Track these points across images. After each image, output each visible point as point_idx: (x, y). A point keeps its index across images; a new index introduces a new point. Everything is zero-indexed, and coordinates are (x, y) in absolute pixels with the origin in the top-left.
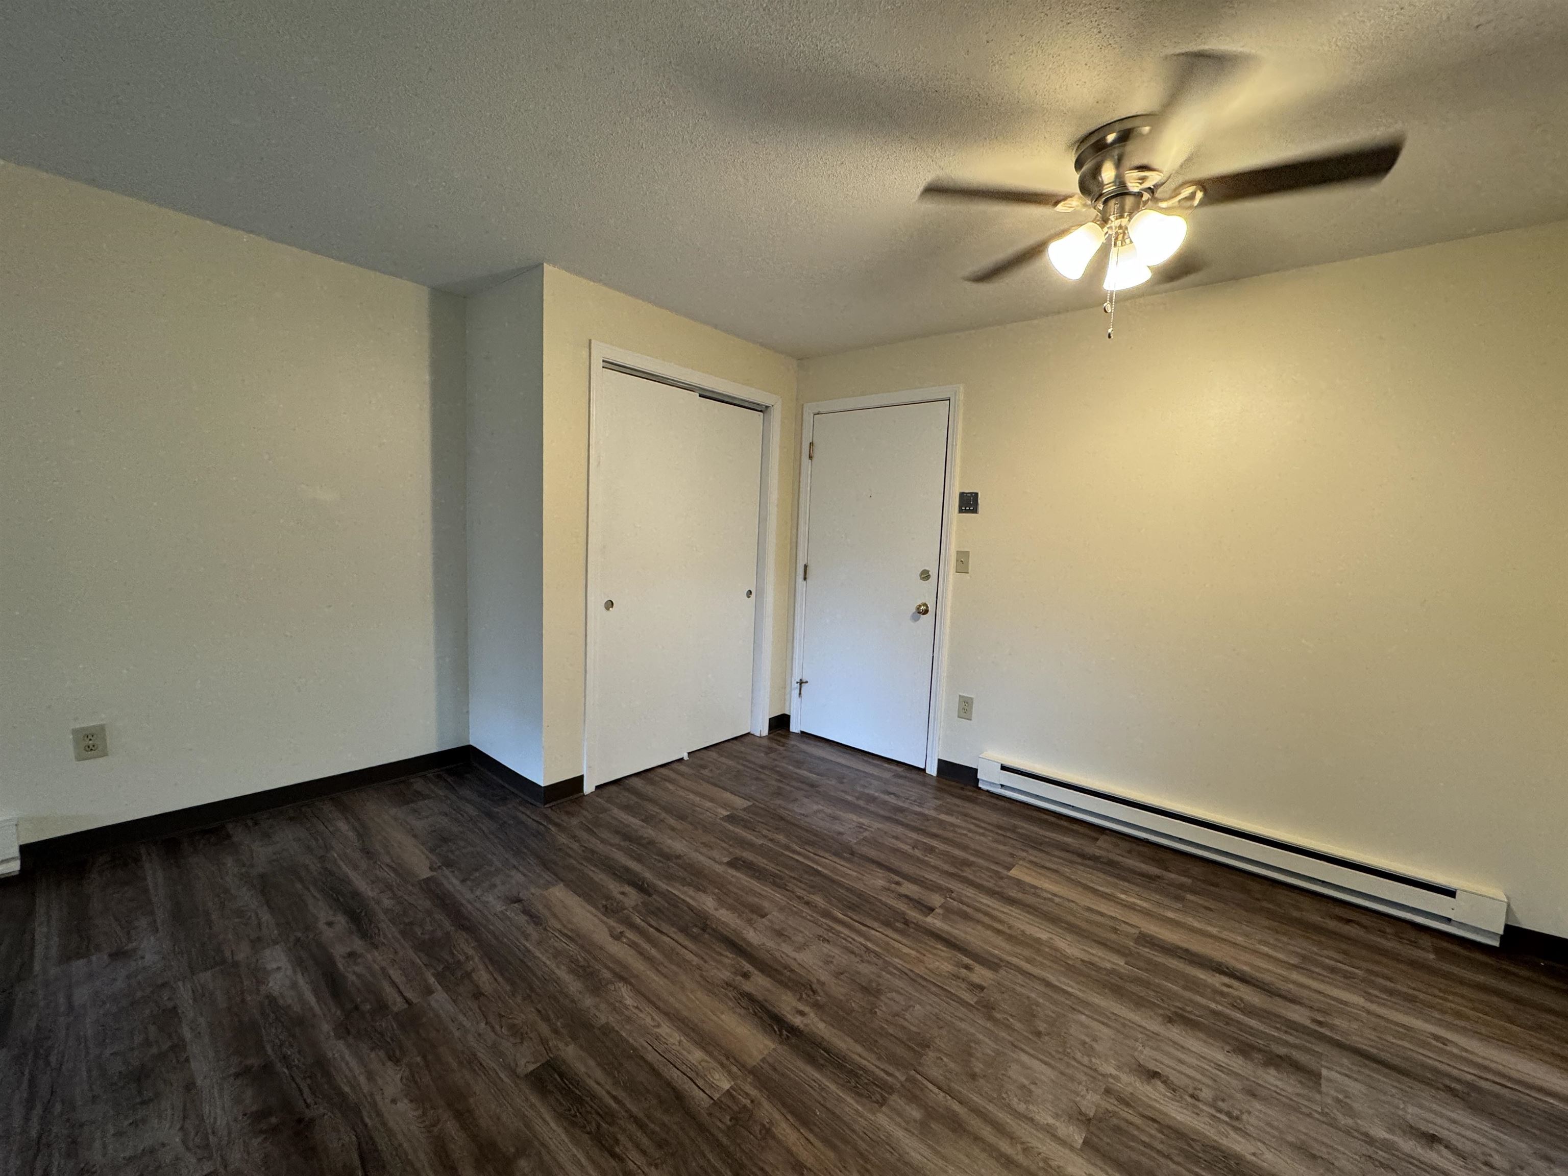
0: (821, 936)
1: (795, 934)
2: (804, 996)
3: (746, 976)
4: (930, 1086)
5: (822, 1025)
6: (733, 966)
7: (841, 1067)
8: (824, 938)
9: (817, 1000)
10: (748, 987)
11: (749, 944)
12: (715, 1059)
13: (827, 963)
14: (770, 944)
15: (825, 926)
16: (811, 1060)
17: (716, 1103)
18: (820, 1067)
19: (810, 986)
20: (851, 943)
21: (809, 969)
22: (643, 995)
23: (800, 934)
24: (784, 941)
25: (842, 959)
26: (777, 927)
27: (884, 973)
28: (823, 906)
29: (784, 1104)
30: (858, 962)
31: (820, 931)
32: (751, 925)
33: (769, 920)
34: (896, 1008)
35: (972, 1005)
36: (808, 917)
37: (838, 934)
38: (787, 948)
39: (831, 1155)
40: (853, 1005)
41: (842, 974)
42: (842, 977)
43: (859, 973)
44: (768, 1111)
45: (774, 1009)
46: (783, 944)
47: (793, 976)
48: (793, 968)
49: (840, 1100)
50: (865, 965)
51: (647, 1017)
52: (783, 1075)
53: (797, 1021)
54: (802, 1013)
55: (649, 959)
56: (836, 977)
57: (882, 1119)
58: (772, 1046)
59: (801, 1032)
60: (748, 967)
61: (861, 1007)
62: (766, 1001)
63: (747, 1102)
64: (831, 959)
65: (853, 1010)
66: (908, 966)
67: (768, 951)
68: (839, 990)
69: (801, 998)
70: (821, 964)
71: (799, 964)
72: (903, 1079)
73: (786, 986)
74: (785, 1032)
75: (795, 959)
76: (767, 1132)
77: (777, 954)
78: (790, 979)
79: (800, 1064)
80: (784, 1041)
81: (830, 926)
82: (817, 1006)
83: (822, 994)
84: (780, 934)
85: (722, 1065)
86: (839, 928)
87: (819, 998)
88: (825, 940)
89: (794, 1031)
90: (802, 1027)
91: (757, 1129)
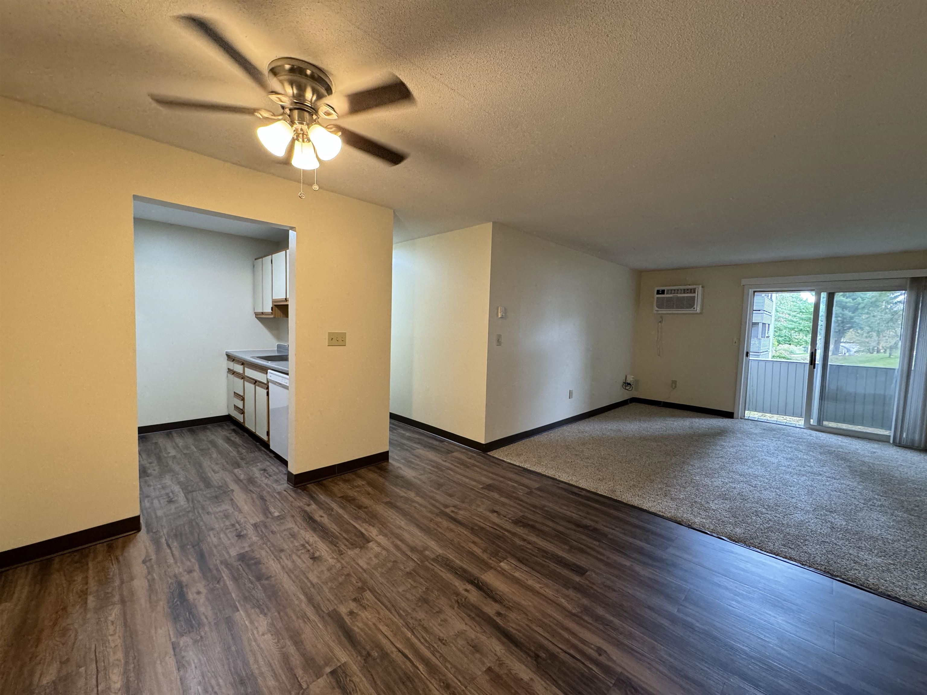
0: (444, 644)
1: (464, 647)
2: (463, 600)
3: (499, 614)
4: (416, 560)
5: (457, 584)
6: (508, 621)
7: (452, 568)
8: (441, 642)
9: (457, 597)
10: (497, 607)
11: (499, 639)
12: (509, 573)
13: (445, 621)
14: (483, 638)
15: (438, 655)
16: (465, 571)
17: (504, 559)
18: (461, 568)
19: (459, 605)
20: (423, 637)
21: (457, 616)
22: (558, 604)
23: (459, 646)
24: (472, 640)
25: (434, 625)
26: (478, 655)
27: (410, 611)
28: (433, 681)
29: (478, 557)
30: (424, 620)
31: (443, 650)
32: (499, 659)
33: (483, 663)
34: (413, 591)
35: (369, 590)
36: (449, 666)
37: (430, 647)
38: (472, 634)
39: (462, 545)
40: (436, 593)
41: (437, 612)
42: (438, 609)
43: (426, 612)
44: (485, 556)
45: (482, 593)
46: (473, 637)
47: (469, 612)
48: (468, 618)
49: (455, 557)
50: (419, 618)
51: (549, 592)
52: (478, 566)
53: (469, 587)
54: (466, 590)
55: (567, 629)
56: (441, 610)
57: (440, 551)
58: (483, 577)
59: (468, 582)
60: (498, 620)
61: (432, 592)
62: (486, 598)
63: (492, 558)
64: (441, 623)
65: (438, 591)
66: (391, 616)
67: (485, 632)
68: (443, 602)
69: (465, 599)
70: (450, 619)
71: (463, 620)
72: (426, 563)
73: (473, 606)
74: (476, 582)
75: (466, 624)
76: (485, 551)
77: (478, 629)
78: (471, 611)
79: (470, 569)
80: (477, 578)
81: (434, 655)
82: (458, 594)
83: (453, 600)
84: (476, 648)
85: (505, 571)
86: (427, 653)
87: (455, 598)
88: (441, 640)
89: (471, 582)
90: (467, 584)
91: (488, 551)
